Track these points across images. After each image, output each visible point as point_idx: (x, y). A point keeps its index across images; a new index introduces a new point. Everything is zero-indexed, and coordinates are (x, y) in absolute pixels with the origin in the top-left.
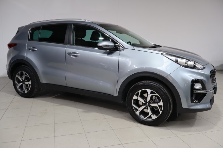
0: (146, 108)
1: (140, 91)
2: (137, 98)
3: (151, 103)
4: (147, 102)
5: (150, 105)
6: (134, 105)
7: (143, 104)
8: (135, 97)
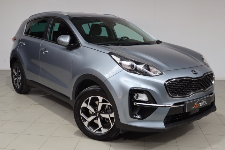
0: (96, 119)
1: (90, 98)
2: (86, 107)
3: (102, 113)
4: (98, 112)
5: (101, 116)
6: (82, 115)
7: (93, 114)
8: (84, 105)
